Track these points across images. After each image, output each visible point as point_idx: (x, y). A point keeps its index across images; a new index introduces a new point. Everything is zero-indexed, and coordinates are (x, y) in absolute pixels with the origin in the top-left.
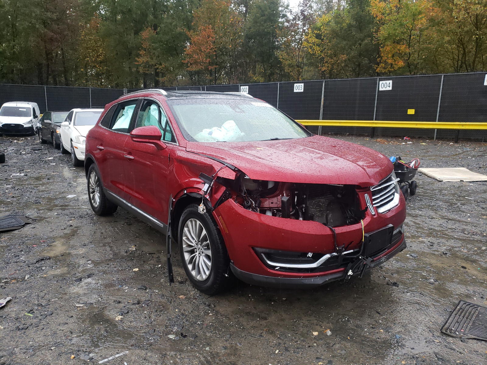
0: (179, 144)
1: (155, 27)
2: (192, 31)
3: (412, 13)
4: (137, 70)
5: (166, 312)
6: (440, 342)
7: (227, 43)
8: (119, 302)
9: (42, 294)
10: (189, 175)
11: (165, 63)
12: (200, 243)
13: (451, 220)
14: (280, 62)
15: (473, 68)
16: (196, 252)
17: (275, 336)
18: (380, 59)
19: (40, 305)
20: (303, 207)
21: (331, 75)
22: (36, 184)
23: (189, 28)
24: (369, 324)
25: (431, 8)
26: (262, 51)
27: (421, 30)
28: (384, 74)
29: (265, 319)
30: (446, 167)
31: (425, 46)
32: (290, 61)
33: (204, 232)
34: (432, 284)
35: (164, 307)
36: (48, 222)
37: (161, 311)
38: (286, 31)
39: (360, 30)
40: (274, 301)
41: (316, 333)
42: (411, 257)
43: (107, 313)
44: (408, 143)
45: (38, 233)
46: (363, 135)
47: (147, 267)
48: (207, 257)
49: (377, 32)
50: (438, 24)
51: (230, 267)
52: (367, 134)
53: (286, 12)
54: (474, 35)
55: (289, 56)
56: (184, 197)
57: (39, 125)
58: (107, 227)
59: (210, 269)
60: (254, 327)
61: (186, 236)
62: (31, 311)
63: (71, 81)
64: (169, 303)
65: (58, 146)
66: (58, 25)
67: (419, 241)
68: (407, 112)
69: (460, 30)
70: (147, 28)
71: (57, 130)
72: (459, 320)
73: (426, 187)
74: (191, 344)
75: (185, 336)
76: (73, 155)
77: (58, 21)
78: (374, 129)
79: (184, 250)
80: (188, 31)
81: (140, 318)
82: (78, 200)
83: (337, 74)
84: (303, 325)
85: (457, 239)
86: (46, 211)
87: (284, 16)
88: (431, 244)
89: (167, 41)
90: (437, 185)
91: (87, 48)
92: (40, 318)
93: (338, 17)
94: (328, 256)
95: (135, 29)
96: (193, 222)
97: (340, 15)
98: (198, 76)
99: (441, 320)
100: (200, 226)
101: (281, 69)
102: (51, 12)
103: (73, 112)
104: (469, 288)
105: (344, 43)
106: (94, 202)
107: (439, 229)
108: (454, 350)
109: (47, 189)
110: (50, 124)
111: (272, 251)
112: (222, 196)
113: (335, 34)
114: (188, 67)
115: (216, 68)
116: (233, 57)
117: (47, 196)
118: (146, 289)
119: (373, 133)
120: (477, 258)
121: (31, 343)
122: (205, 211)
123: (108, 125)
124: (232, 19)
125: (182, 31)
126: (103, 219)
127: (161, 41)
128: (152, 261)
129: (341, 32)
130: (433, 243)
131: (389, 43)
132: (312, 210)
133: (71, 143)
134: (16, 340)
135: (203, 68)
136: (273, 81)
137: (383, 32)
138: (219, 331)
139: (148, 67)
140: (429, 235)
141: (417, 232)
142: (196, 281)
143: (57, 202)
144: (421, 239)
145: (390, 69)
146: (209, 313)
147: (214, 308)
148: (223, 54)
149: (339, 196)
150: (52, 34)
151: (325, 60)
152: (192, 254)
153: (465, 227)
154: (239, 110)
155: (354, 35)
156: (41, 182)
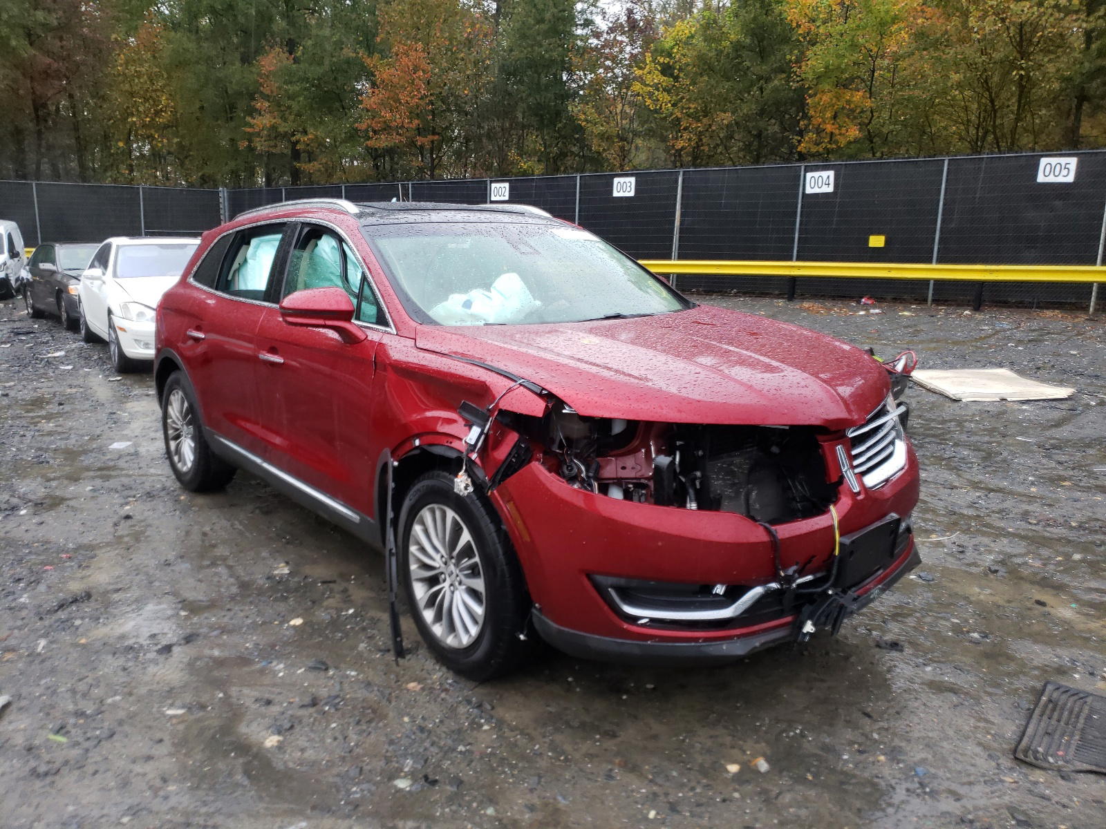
0: (397, 329)
1: (291, 46)
2: (377, 55)
3: (879, 19)
4: (249, 146)
5: (381, 724)
6: (1015, 782)
7: (459, 83)
8: (269, 702)
9: (82, 687)
10: (426, 405)
11: (316, 129)
12: (453, 561)
13: (992, 490)
14: (581, 129)
15: (1013, 144)
16: (444, 580)
17: (642, 776)
18: (806, 122)
19: (80, 714)
20: (696, 478)
21: (697, 157)
22: (32, 418)
23: (370, 49)
24: (851, 743)
25: (919, 9)
26: (538, 103)
27: (896, 58)
28: (815, 156)
29: (614, 736)
30: (963, 367)
31: (906, 93)
32: (602, 125)
33: (466, 537)
34: (977, 643)
35: (374, 711)
36: (74, 509)
37: (370, 722)
38: (592, 58)
39: (762, 58)
40: (627, 692)
41: (733, 768)
42: (920, 581)
43: (243, 729)
44: (872, 311)
45: (53, 538)
46: (767, 294)
47: (323, 615)
48: (473, 593)
49: (798, 61)
50: (936, 44)
51: (531, 619)
52: (777, 292)
53: (591, 13)
54: (1016, 68)
55: (600, 114)
56: (414, 455)
57: (25, 274)
58: (214, 519)
59: (481, 621)
60: (591, 756)
61: (418, 543)
62: (60, 730)
63: (94, 170)
64: (384, 702)
65: (74, 323)
66: (61, 39)
67: (931, 543)
68: (867, 241)
69: (984, 58)
70: (271, 47)
71: (71, 287)
72: (1050, 728)
73: (928, 415)
74: (451, 800)
75: (434, 782)
76: (113, 347)
77: (63, 29)
78: (793, 280)
79: (414, 576)
80: (369, 56)
81: (322, 740)
82: (136, 454)
83: (710, 157)
84: (702, 748)
85: (1014, 535)
86: (66, 482)
87: (588, 23)
88: (961, 549)
89: (319, 79)
90: (949, 410)
91: (132, 94)
92: (87, 744)
93: (710, 26)
94: (758, 591)
95: (242, 50)
96: (438, 514)
97: (715, 22)
98: (392, 159)
99: (1010, 731)
100: (455, 523)
101: (584, 145)
102: (44, 9)
103: (109, 246)
104: (1059, 651)
105: (727, 85)
106: (179, 461)
107: (971, 512)
108: (1048, 799)
109: (60, 429)
110: (53, 273)
111: (634, 583)
112: (510, 454)
113: (705, 66)
114: (369, 138)
115: (432, 142)
116: (472, 116)
117: (62, 444)
118: (327, 669)
119: (793, 289)
120: (1066, 579)
121: (71, 808)
122: (471, 489)
123: (213, 282)
124: (469, 30)
125: (354, 55)
126: (200, 500)
127: (307, 80)
128: (331, 600)
129: (719, 61)
130: (963, 547)
131: (827, 87)
132: (718, 484)
133: (110, 319)
134: (35, 802)
135: (404, 140)
136: (564, 172)
137: (815, 61)
138: (512, 767)
139: (276, 138)
140: (951, 527)
141: (925, 520)
142: (443, 648)
143: (87, 460)
144: (934, 538)
145: (829, 146)
146: (482, 725)
147: (493, 713)
148: (449, 110)
149: (775, 449)
150: (48, 60)
151: (684, 124)
152: (431, 586)
153: (1030, 508)
154: (529, 250)
155: (748, 68)
156: (43, 413)
